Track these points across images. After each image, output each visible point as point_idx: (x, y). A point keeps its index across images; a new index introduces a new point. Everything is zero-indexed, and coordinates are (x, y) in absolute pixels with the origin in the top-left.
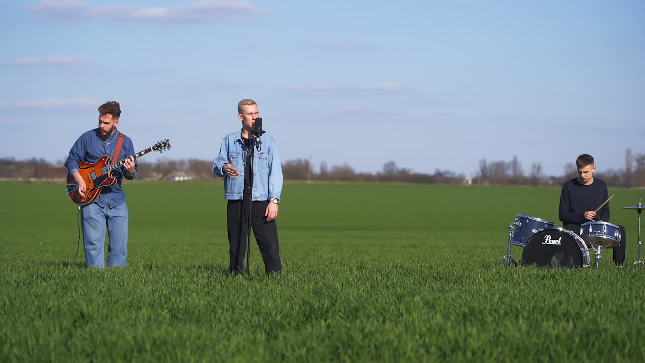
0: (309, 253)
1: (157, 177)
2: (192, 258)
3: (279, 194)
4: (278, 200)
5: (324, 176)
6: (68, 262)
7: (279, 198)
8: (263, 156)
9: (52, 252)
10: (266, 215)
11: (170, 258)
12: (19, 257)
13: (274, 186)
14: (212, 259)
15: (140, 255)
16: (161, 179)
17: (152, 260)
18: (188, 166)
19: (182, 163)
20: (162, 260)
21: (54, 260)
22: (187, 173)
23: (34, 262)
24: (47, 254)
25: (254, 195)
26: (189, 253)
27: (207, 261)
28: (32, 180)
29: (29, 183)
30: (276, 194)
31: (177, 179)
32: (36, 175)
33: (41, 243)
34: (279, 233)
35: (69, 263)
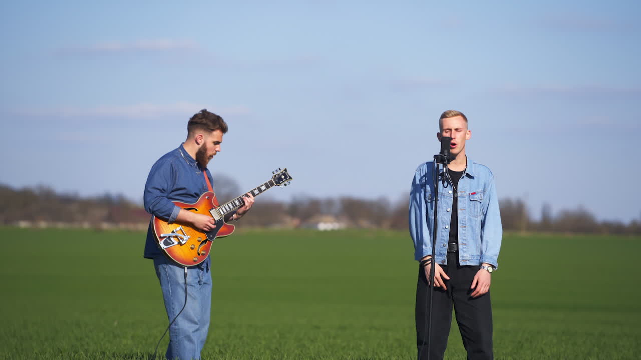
0: (522, 345)
1: (291, 223)
2: (343, 348)
3: (496, 258)
4: (493, 266)
5: (546, 225)
6: (156, 353)
7: (496, 265)
8: (476, 197)
9: (133, 337)
10: (473, 286)
11: (309, 349)
12: (82, 345)
13: (489, 245)
14: (373, 351)
15: (264, 342)
16: (297, 227)
17: (282, 352)
18: (337, 207)
19: (330, 203)
20: (297, 352)
21: (135, 350)
22: (337, 217)
23: (104, 353)
24: (124, 342)
25: (462, 256)
26: (339, 341)
27: (366, 354)
28: (105, 226)
29: (99, 231)
30: (491, 258)
31: (323, 226)
32: (110, 219)
33: (116, 324)
34: (494, 312)
35: (157, 355)
